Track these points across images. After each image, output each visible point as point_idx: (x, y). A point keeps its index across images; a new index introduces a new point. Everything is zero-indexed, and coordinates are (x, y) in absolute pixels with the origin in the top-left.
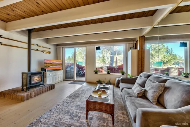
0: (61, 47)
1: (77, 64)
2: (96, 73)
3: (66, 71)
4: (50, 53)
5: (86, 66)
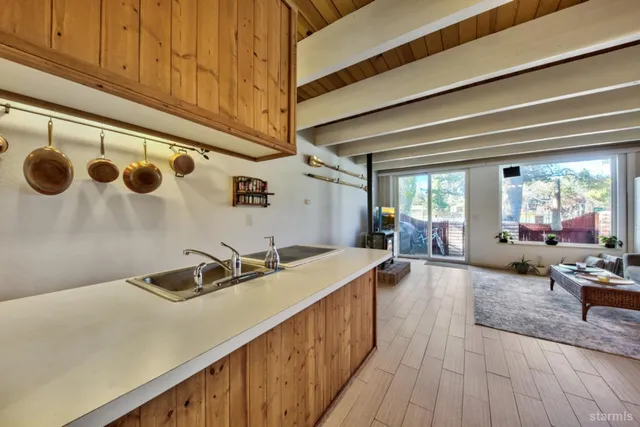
0: (391, 174)
2: (503, 241)
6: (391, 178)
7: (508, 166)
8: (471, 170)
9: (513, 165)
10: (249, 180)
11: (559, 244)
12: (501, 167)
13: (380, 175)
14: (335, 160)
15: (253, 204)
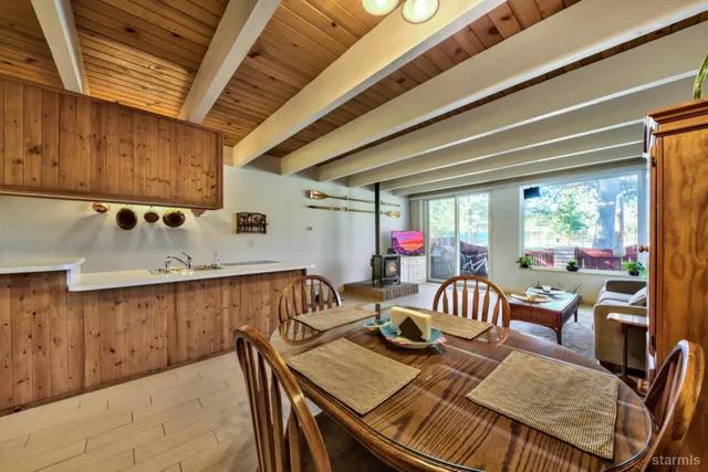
0: (421, 199)
1: (462, 244)
2: (525, 266)
3: (433, 258)
4: (398, 216)
5: (491, 245)
6: (421, 202)
7: (528, 187)
8: (494, 192)
9: (533, 186)
10: (250, 215)
11: (580, 270)
12: (522, 189)
13: (412, 199)
14: (344, 191)
15: (252, 232)
